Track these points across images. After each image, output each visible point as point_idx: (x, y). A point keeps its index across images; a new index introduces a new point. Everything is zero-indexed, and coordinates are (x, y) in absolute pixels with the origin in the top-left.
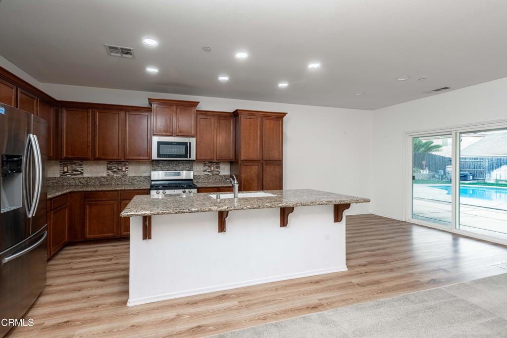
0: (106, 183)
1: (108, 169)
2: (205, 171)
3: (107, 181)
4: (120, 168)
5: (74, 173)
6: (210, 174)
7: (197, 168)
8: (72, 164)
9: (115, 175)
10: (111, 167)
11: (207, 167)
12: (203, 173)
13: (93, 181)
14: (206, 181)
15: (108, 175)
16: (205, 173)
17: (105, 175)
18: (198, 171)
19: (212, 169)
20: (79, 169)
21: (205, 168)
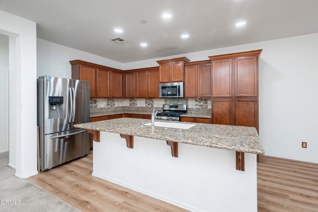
0: (145, 110)
1: (146, 103)
2: (196, 105)
3: (145, 109)
4: (150, 102)
5: (134, 104)
6: (200, 107)
7: (191, 103)
8: (133, 100)
9: (148, 106)
10: (147, 102)
11: (198, 102)
12: (195, 107)
13: (140, 109)
14: (197, 113)
15: (146, 106)
16: (197, 107)
17: (145, 106)
18: (192, 105)
19: (202, 104)
20: (135, 103)
21: (197, 103)
